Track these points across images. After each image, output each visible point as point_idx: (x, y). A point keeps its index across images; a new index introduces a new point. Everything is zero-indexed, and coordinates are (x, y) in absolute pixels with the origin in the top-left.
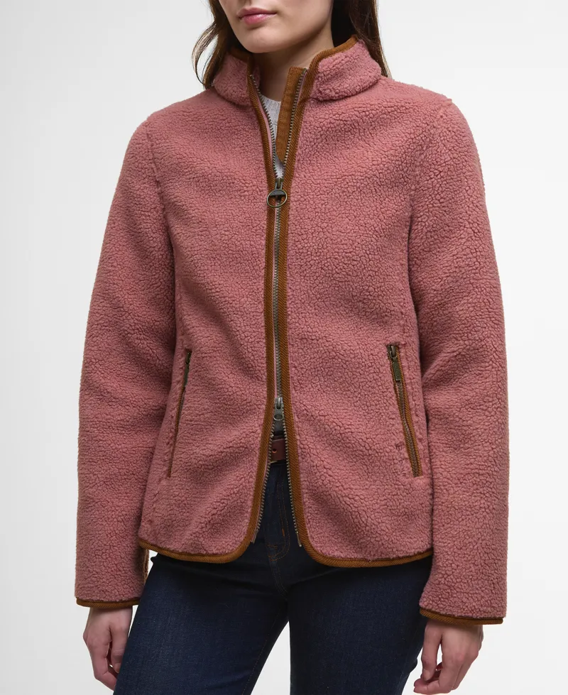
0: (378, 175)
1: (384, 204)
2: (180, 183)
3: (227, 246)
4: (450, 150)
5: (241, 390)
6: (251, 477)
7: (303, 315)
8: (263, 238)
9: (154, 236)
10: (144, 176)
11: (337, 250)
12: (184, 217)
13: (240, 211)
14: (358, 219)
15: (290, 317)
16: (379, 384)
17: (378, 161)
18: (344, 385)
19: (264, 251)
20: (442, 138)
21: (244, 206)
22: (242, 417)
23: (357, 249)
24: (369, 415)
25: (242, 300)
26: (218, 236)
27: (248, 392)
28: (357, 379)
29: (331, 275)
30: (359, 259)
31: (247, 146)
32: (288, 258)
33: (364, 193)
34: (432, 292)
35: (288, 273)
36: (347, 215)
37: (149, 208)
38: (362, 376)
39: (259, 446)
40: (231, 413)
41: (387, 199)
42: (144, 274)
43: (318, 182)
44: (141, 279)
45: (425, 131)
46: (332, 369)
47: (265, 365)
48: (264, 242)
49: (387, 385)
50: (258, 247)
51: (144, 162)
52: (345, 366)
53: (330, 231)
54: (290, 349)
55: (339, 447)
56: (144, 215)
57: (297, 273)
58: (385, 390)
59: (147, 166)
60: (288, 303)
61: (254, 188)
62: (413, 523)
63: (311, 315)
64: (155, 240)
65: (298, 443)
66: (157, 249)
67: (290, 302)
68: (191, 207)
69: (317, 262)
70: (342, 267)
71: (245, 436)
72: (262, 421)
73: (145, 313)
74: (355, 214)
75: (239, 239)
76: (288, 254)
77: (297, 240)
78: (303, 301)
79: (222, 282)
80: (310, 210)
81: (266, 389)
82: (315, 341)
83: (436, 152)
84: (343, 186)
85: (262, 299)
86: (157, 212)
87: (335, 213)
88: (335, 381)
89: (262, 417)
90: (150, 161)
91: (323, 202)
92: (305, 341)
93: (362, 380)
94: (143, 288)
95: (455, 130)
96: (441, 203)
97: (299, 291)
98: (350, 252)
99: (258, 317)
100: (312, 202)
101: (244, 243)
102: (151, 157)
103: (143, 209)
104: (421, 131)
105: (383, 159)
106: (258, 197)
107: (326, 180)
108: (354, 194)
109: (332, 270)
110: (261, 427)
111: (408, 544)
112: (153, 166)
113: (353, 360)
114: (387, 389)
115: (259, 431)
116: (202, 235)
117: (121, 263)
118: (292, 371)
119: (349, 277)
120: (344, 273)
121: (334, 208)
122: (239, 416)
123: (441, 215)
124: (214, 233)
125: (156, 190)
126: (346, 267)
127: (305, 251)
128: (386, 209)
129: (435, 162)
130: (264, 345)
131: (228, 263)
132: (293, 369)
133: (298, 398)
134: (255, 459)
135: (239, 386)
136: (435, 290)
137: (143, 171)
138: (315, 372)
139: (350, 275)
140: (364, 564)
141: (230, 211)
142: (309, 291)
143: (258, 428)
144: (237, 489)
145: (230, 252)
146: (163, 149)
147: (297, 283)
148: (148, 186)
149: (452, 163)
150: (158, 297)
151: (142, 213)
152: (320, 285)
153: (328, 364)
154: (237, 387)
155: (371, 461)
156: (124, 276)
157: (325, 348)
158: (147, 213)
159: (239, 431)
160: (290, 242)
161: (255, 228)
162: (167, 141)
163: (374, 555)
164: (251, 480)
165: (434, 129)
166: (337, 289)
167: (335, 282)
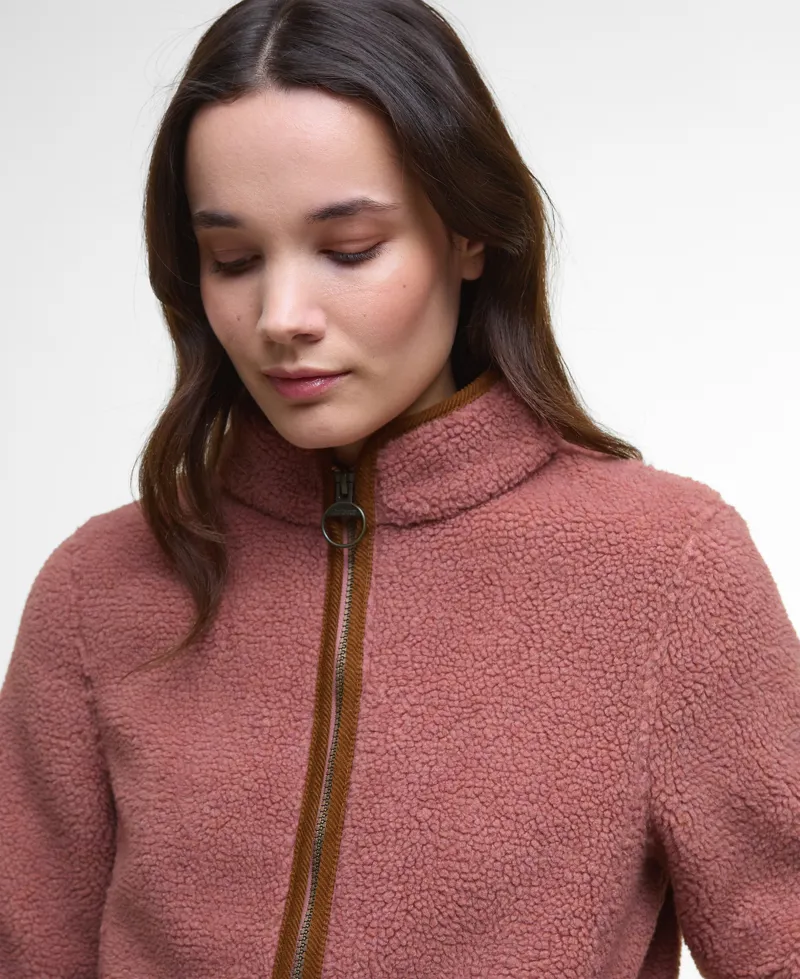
0: (551, 702)
1: (564, 770)
2: (136, 687)
3: (213, 842)
4: (718, 634)
8: (290, 830)
9: (77, 792)
10: (59, 661)
11: (445, 873)
12: (133, 763)
13: (246, 761)
14: (501, 801)
17: (551, 673)
19: (289, 860)
20: (699, 610)
21: (257, 750)
23: (490, 874)
26: (195, 816)
29: (426, 928)
30: (492, 897)
31: (283, 609)
32: (338, 881)
33: (520, 739)
34: (735, 934)
35: (332, 915)
36: (477, 791)
37: (68, 732)
41: (573, 756)
42: (59, 867)
43: (419, 710)
44: (53, 874)
45: (654, 600)
48: (290, 839)
50: (277, 850)
51: (59, 632)
53: (436, 828)
56: (57, 746)
57: (351, 917)
59: (65, 641)
61: (284, 712)
64: (79, 802)
66: (82, 821)
68: (148, 743)
69: (399, 895)
70: (452, 913)
73: (57, 948)
74: (496, 789)
75: (240, 830)
76: (338, 873)
77: (361, 844)
79: (196, 924)
80: (396, 775)
83: (689, 642)
84: (473, 722)
85: (268, 968)
86: (85, 740)
87: (449, 785)
90: (71, 632)
91: (426, 759)
94: (55, 895)
95: (724, 586)
96: (711, 752)
98: (475, 881)
100: (401, 757)
101: (249, 841)
102: (75, 624)
103: (56, 733)
104: (645, 602)
105: (564, 670)
106: (291, 732)
107: (436, 708)
108: (497, 742)
109: (431, 918)
112: (78, 642)
116: (162, 810)
117: (10, 841)
119: (466, 935)
120: (457, 926)
121: (451, 772)
123: (717, 776)
124: (187, 808)
125: (83, 693)
126: (461, 912)
127: (376, 870)
128: (568, 780)
129: (691, 665)
131: (213, 881)
136: (740, 930)
137: (57, 651)
139: (469, 931)
141: (226, 761)
142: (375, 964)
145: (219, 856)
146: (103, 611)
147: (347, 942)
148: (65, 684)
149: (726, 662)
150: (85, 915)
151: (54, 741)
152: (400, 950)
156: (15, 867)
158: (63, 743)
160: (346, 845)
161: (277, 806)
162: (112, 592)
165: (678, 592)
166: (436, 959)
167: (434, 944)
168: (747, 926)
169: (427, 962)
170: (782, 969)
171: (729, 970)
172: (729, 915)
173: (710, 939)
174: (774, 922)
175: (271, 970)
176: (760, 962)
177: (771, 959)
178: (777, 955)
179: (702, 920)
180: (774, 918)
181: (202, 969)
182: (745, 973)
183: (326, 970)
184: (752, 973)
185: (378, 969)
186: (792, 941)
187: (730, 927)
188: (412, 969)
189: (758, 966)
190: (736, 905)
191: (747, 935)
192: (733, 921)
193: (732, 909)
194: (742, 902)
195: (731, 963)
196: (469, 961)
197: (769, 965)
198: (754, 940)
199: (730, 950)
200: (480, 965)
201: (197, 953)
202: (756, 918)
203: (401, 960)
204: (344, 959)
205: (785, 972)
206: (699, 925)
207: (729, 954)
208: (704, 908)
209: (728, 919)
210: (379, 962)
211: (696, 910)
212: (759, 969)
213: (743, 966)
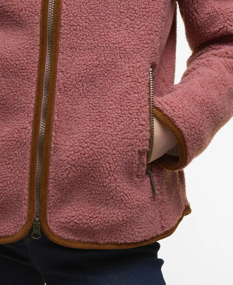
5: (13, 92)
6: (25, 168)
7: (75, 27)
15: (63, 28)
16: (136, 91)
18: (103, 90)
22: (13, 114)
24: (121, 118)
25: (21, 13)
27: (19, 93)
28: (115, 86)
38: (120, 83)
39: (30, 141)
40: (4, 111)
46: (95, 76)
47: (37, 69)
49: (143, 93)
52: (106, 74)
54: (60, 56)
55: (86, 143)
58: (141, 98)
60: (62, 16)
62: (144, 214)
63: (81, 28)
65: (53, 139)
67: (64, 15)
71: (17, 131)
72: (32, 119)
78: (75, 14)
81: (35, 90)
82: (82, 51)
85: (39, 11)
88: (96, 87)
89: (32, 115)
92: (74, 50)
93: (119, 86)
97: (73, 6)
99: (34, 27)
110: (32, 124)
111: (137, 233)
113: (114, 70)
114: (143, 98)
115: (29, 128)
118: (59, 75)
122: (11, 113)
130: (38, 51)
132: (61, 73)
133: (61, 100)
134: (27, 152)
135: (11, 88)
138: (79, 77)
140: (96, 247)
142: (82, 6)
143: (28, 125)
144: (14, 180)
153: (92, 71)
154: (10, 89)
155: (115, 160)
157: (90, 57)
159: (11, 128)
163: (105, 239)
164: (25, 171)
168: (210, 12)
169: (102, 6)
170: (224, 27)
171: (203, 31)
172: (203, 9)
173: (196, 18)
174: (219, 10)
175: (40, 11)
176: (214, 26)
177: (219, 24)
178: (222, 22)
179: (194, 10)
180: (219, 9)
181: (8, 16)
182: (209, 31)
183: (63, 10)
184: (212, 31)
185: (83, 8)
186: (228, 17)
187: (203, 13)
188: (96, 8)
189: (214, 28)
190: (205, 5)
191: (210, 16)
192: (204, 11)
193: (204, 6)
194: (207, 4)
195: (204, 28)
196: (119, 6)
197: (219, 26)
198: (212, 18)
199: (203, 24)
200: (124, 8)
201: (5, 9)
202: (213, 9)
203: (92, 5)
204: (70, 5)
205: (225, 28)
206: (192, 12)
207: (203, 25)
208: (194, 5)
209: (203, 10)
210: (83, 6)
211: (191, 6)
212: (215, 29)
213: (208, 29)
